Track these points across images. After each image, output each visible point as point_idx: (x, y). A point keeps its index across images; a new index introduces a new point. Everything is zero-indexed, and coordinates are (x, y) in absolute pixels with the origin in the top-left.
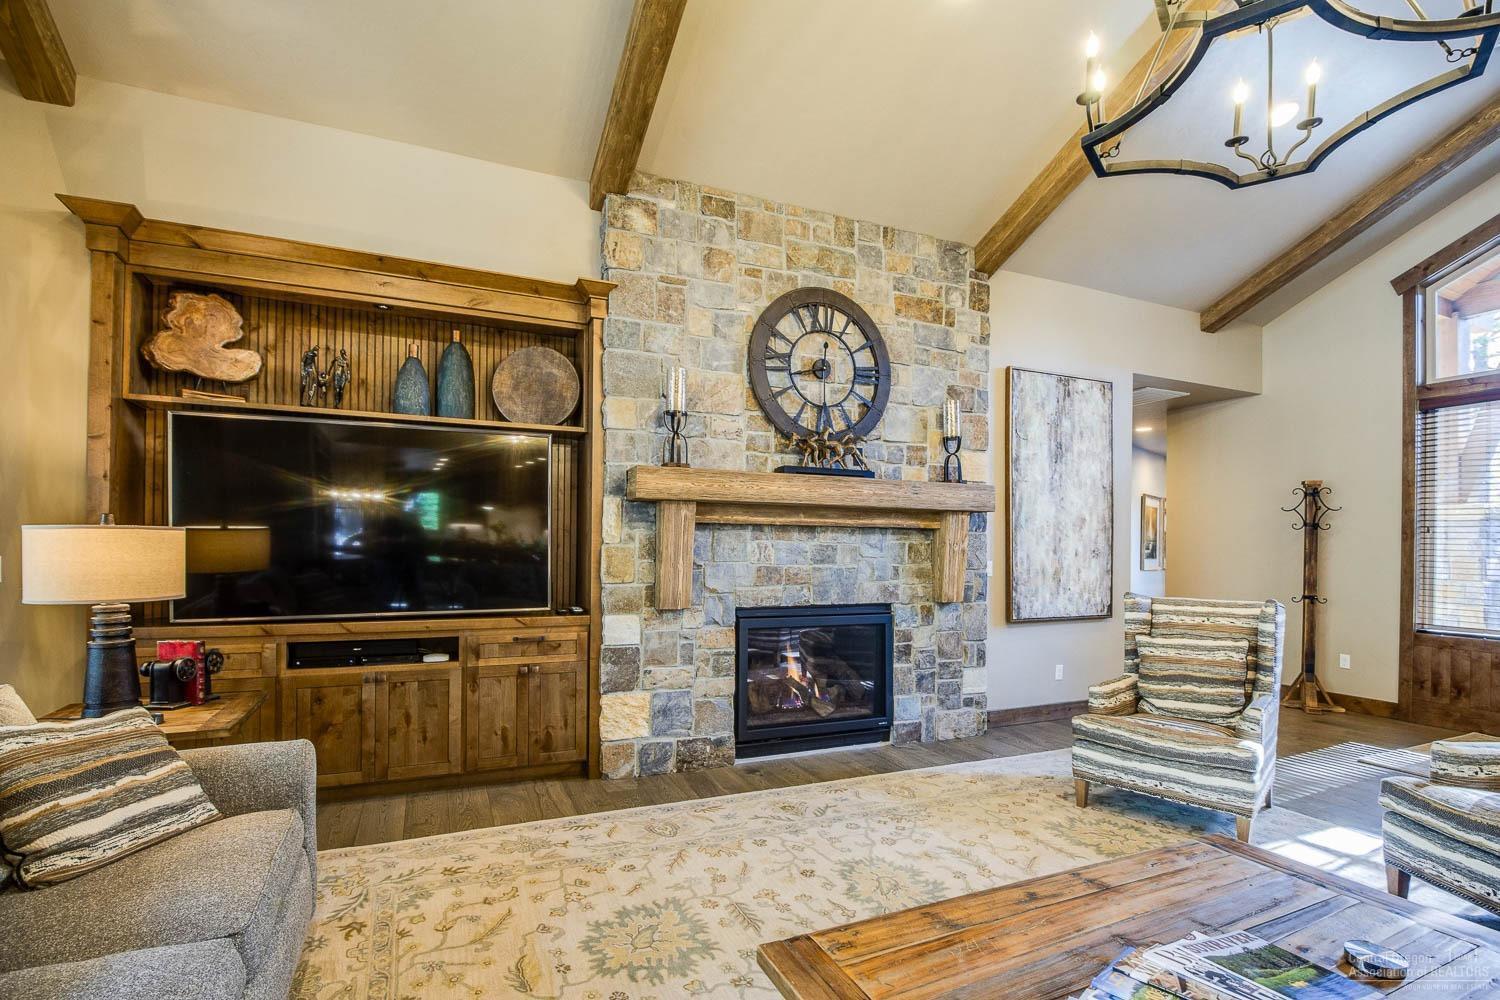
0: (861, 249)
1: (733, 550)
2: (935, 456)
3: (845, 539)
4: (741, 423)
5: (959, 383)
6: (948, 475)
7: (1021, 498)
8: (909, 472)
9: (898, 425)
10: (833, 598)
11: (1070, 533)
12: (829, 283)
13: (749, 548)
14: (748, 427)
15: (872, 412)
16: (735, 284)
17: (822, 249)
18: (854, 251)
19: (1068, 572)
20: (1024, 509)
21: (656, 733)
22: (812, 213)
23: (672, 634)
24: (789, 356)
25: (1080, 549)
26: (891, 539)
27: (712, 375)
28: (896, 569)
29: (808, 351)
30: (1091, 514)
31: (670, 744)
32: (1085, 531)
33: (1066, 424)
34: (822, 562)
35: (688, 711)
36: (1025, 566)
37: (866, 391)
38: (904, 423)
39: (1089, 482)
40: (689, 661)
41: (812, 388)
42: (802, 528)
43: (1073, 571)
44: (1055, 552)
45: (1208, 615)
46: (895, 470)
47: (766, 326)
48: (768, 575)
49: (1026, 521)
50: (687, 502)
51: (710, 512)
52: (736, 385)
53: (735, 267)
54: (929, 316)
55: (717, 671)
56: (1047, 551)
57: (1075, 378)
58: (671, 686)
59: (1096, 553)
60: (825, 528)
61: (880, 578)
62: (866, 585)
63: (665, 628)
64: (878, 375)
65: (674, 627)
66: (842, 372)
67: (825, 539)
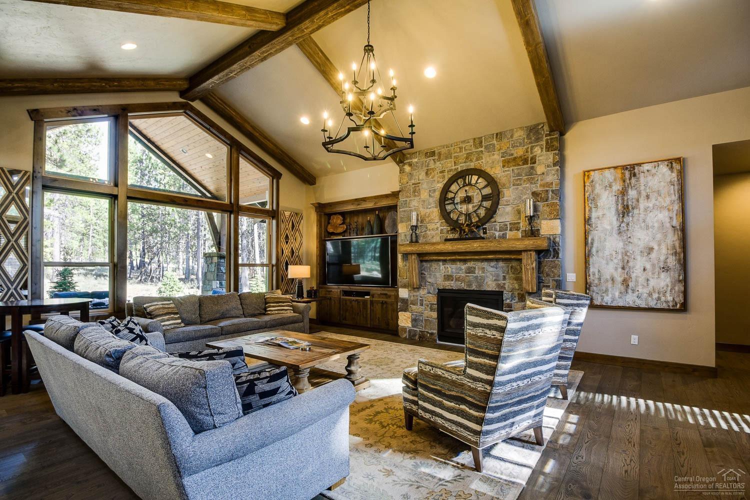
0: (486, 147)
1: (436, 269)
2: (524, 225)
3: (479, 264)
4: (438, 225)
5: (539, 189)
6: (533, 233)
7: (593, 239)
8: (509, 234)
9: (505, 215)
10: (474, 287)
11: (639, 258)
12: (472, 165)
13: (441, 268)
14: (441, 226)
15: (491, 213)
16: (436, 178)
17: (468, 154)
18: (483, 149)
19: (637, 281)
20: (595, 245)
21: (413, 326)
22: (463, 142)
23: (417, 296)
24: (454, 198)
25: (648, 266)
26: (501, 264)
27: (428, 211)
28: (504, 277)
29: (462, 194)
30: (659, 245)
31: (417, 331)
32: (653, 255)
33: (632, 193)
34: (469, 273)
35: (422, 321)
36: (597, 276)
37: (487, 204)
38: (508, 213)
39: (656, 225)
40: (422, 305)
41: (463, 208)
42: (460, 260)
43: (642, 280)
44: (623, 268)
46: (503, 234)
47: (446, 189)
48: (448, 278)
49: (597, 252)
50: (414, 254)
51: (423, 257)
52: (435, 212)
53: (436, 172)
54: (521, 163)
55: (431, 310)
56: (616, 269)
57: (639, 165)
58: (417, 312)
59: (666, 269)
60: (471, 260)
61: (495, 280)
62: (490, 283)
63: (415, 294)
64: (494, 198)
65: (418, 294)
66: (477, 199)
67: (470, 264)
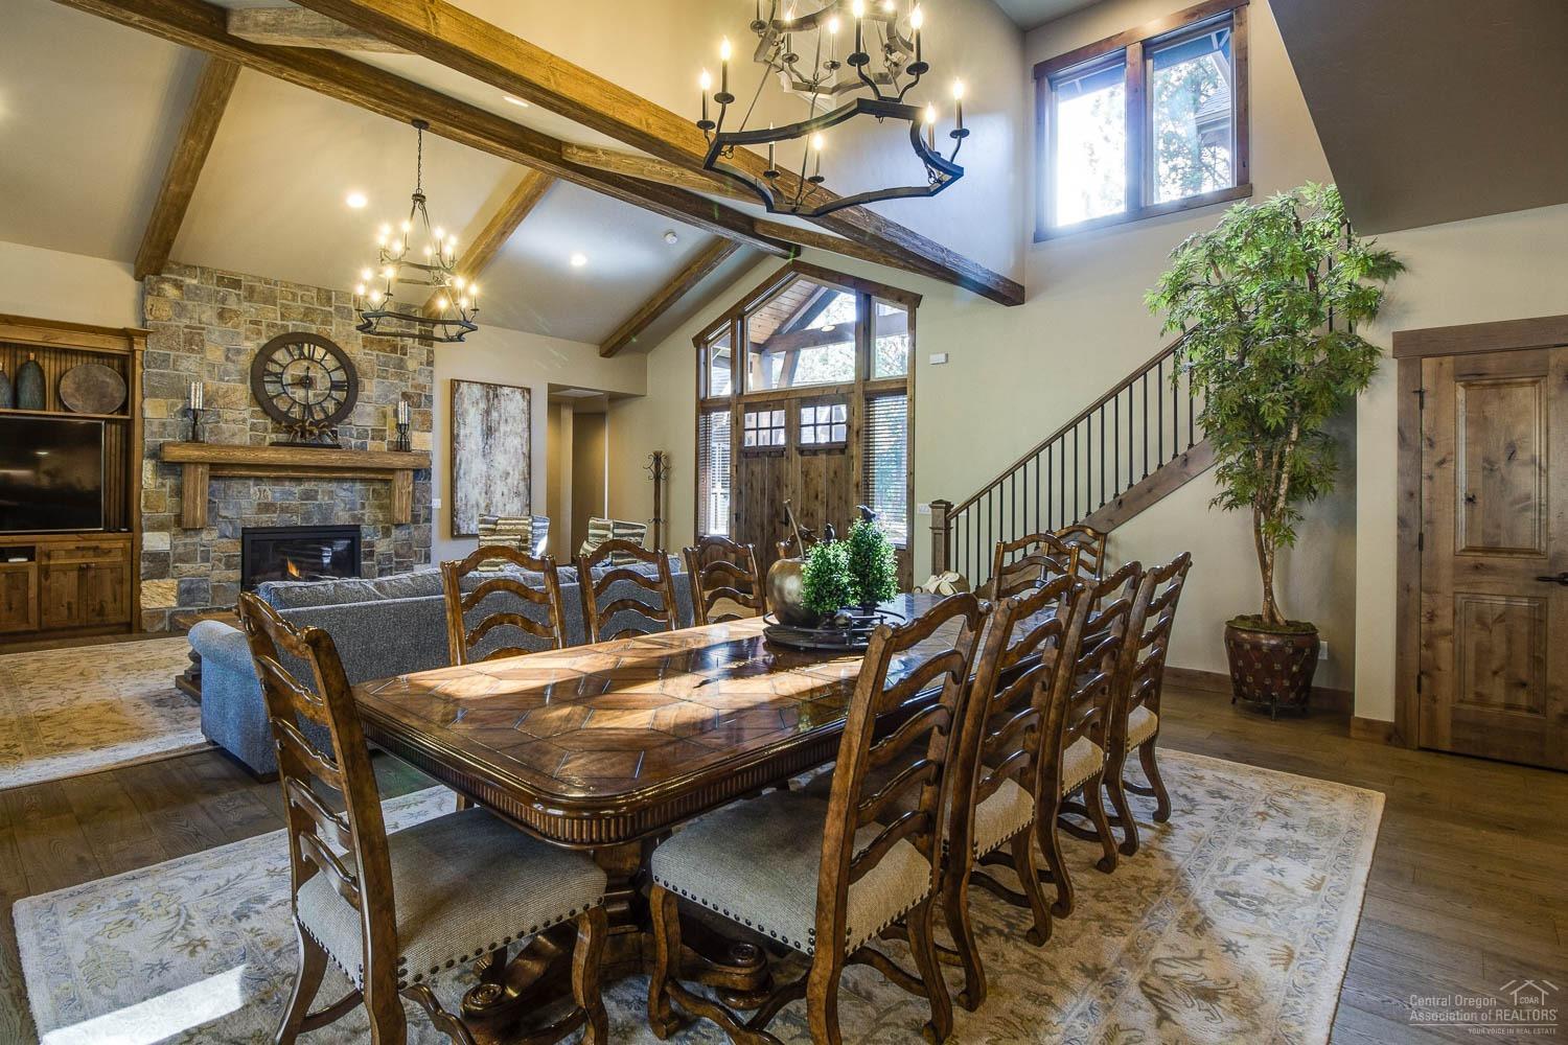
0: (337, 308)
1: (240, 492)
2: (392, 435)
3: (325, 486)
4: (246, 414)
5: (411, 390)
6: (402, 447)
7: (460, 460)
8: (371, 445)
9: (364, 415)
10: (316, 522)
11: (499, 482)
12: (314, 329)
13: (252, 491)
14: (252, 417)
15: (345, 409)
16: (242, 330)
17: (307, 308)
18: (332, 309)
19: (497, 506)
20: (463, 467)
21: (181, 604)
22: (300, 286)
23: (194, 544)
24: (282, 374)
25: (506, 492)
26: (358, 486)
27: (224, 385)
28: (363, 504)
29: (297, 370)
30: (514, 470)
31: (193, 611)
32: (509, 480)
33: (495, 415)
34: (307, 499)
35: (206, 591)
36: (464, 502)
37: (340, 395)
38: (369, 414)
39: (512, 451)
40: (206, 559)
41: (299, 394)
42: (291, 479)
43: (500, 505)
44: (486, 493)
45: (515, 524)
46: (362, 443)
47: (264, 355)
48: (266, 507)
49: (465, 474)
50: (202, 463)
51: (219, 471)
52: (243, 391)
53: (242, 319)
54: (388, 349)
55: (228, 566)
56: (480, 494)
57: (501, 386)
58: (193, 576)
59: (517, 494)
60: (309, 479)
61: (350, 509)
62: (340, 514)
63: (188, 540)
64: (351, 385)
65: (196, 540)
66: (322, 384)
67: (306, 486)
